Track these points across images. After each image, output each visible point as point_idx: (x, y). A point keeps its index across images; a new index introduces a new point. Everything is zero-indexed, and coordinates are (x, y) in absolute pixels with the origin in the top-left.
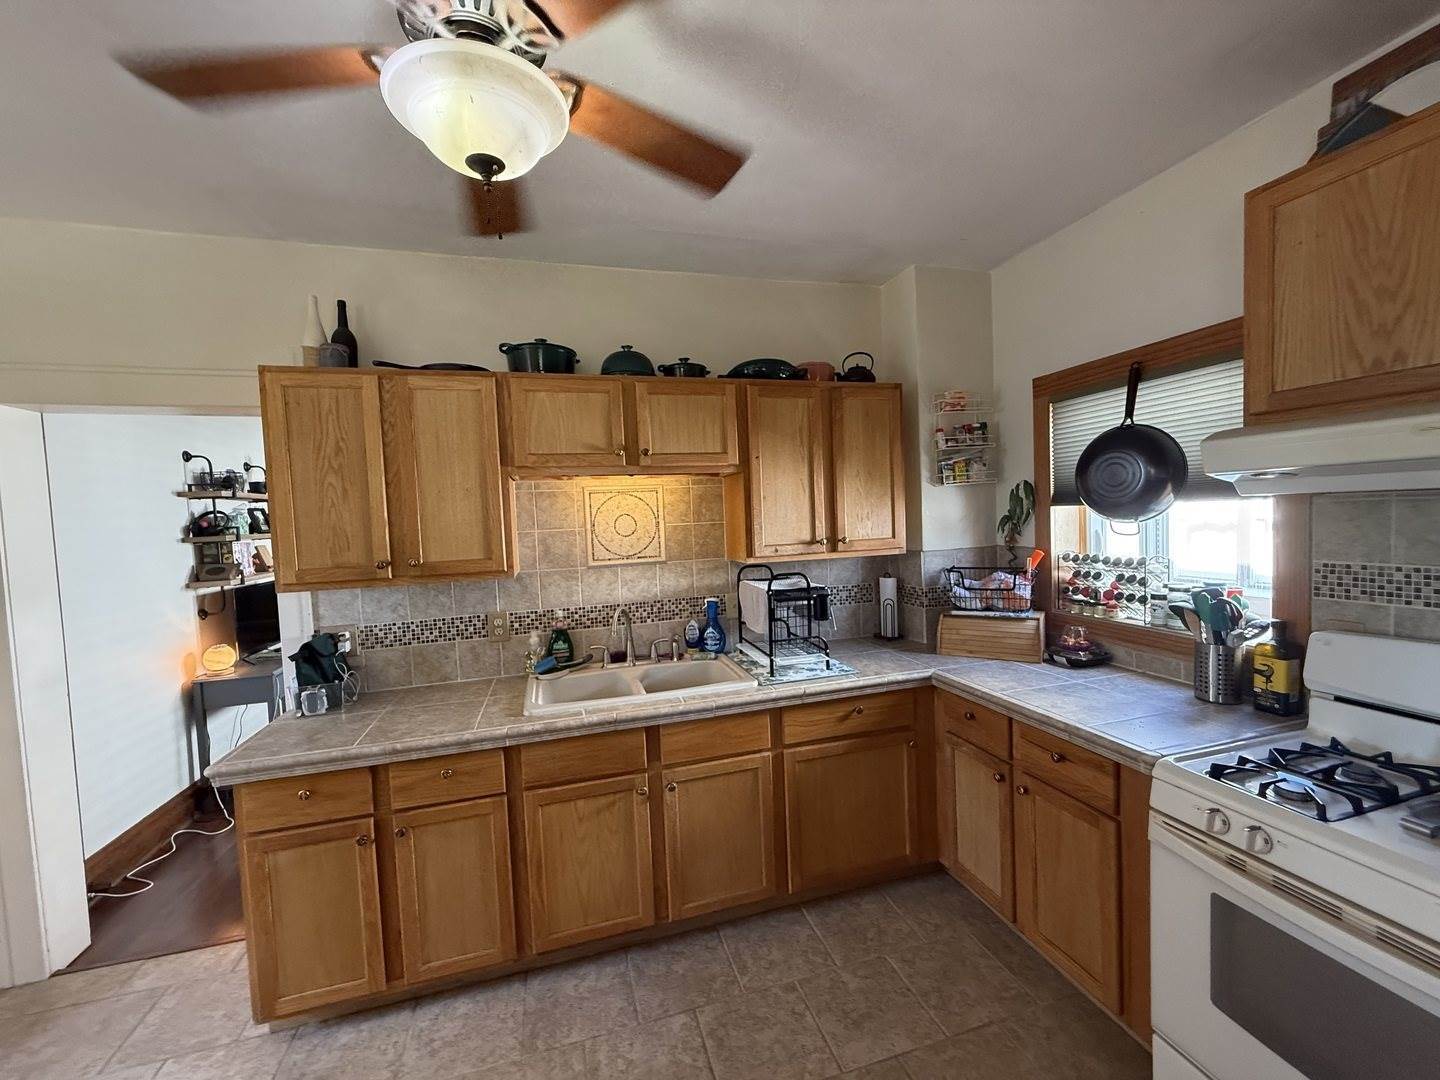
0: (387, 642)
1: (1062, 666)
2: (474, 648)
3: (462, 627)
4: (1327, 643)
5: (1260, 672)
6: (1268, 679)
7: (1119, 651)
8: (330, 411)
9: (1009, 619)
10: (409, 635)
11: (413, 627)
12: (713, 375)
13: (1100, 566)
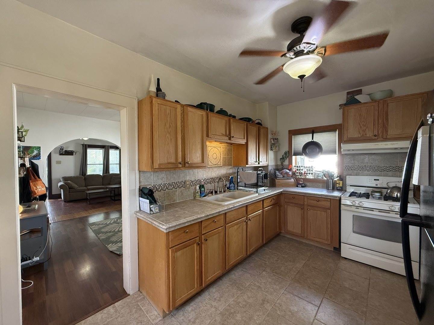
0: (159, 190)
1: (300, 187)
2: (181, 191)
3: (175, 185)
4: (349, 177)
5: (338, 183)
6: (339, 184)
7: (308, 184)
8: (169, 114)
9: (289, 179)
10: (165, 188)
11: (166, 185)
12: (237, 118)
13: (303, 168)
